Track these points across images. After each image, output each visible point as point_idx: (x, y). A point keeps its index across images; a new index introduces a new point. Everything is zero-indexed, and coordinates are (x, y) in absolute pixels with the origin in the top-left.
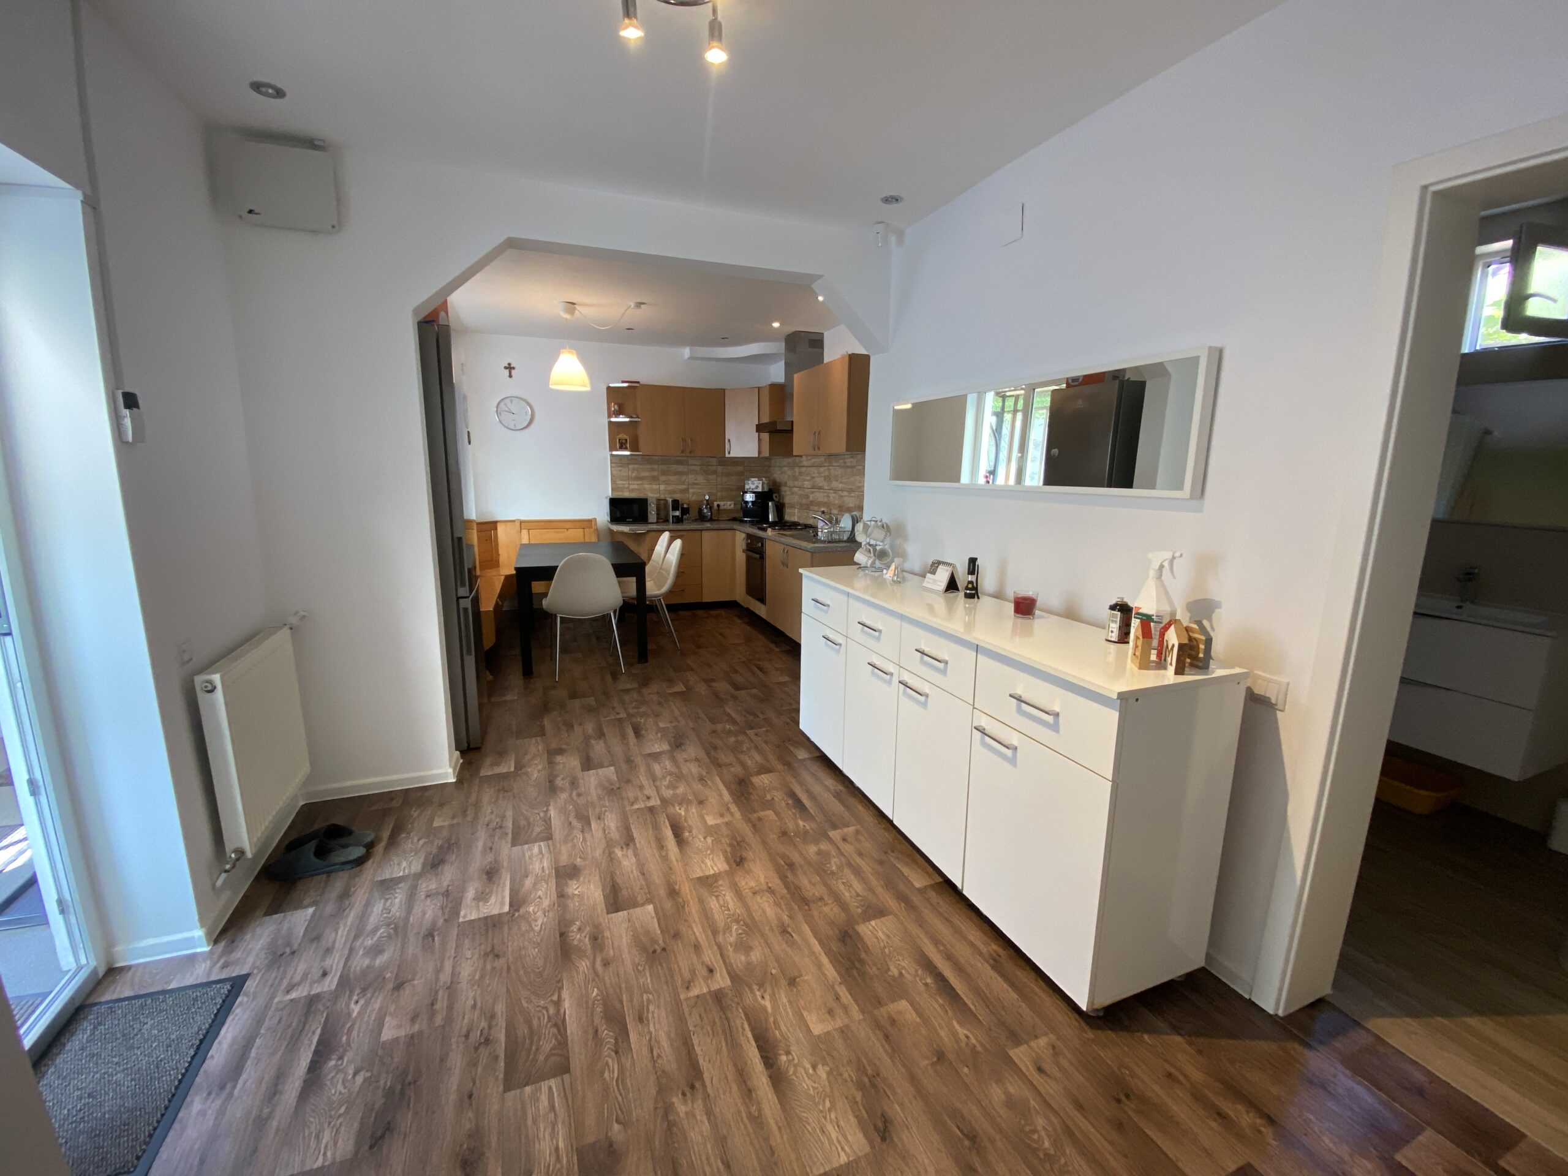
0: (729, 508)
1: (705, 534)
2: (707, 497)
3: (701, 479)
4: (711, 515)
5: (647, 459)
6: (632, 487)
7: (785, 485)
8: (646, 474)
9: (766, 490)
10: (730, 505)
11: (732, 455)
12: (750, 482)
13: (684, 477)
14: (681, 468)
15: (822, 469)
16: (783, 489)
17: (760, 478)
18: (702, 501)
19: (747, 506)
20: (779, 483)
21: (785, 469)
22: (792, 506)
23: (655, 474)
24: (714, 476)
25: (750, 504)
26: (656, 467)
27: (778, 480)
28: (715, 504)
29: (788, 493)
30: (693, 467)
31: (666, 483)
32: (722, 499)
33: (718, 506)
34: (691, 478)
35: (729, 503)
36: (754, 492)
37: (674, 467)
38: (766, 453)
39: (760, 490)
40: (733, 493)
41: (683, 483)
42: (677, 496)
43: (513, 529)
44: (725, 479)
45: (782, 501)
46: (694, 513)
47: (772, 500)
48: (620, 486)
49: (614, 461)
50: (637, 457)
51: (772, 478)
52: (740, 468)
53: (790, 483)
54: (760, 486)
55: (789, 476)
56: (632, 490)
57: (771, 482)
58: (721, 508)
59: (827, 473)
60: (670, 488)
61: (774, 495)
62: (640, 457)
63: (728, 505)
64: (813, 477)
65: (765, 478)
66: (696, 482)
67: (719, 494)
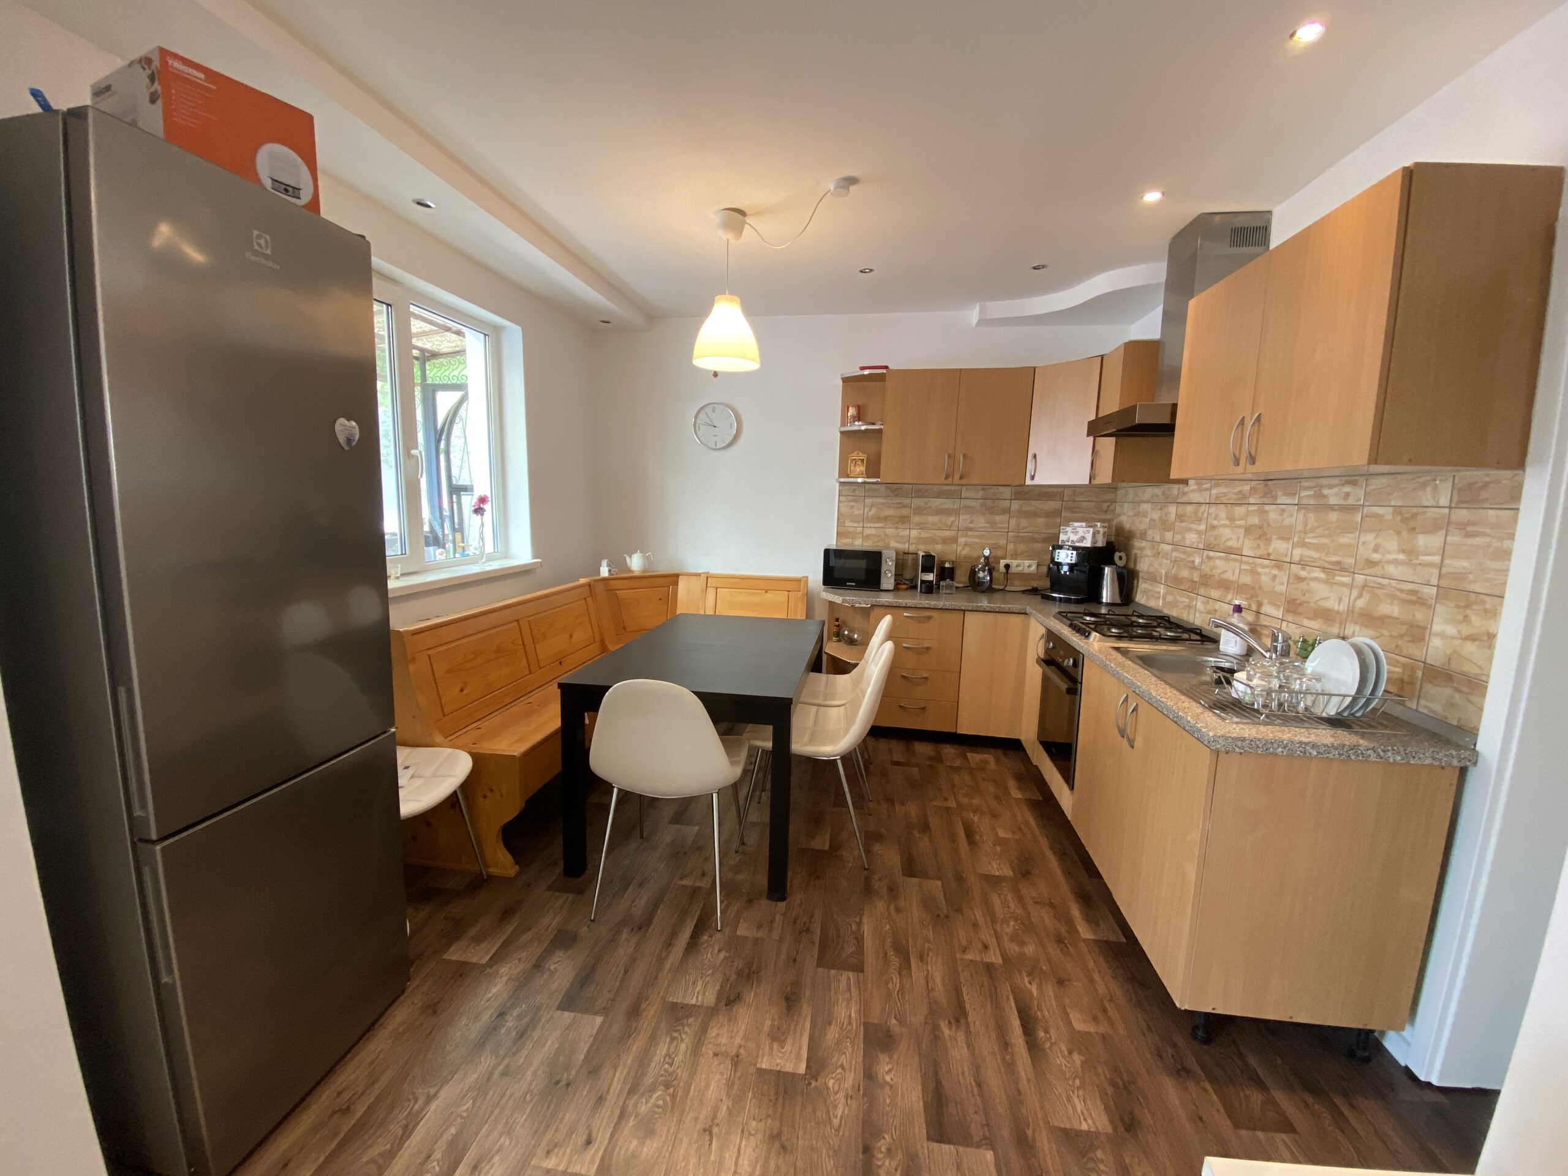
0: (1027, 570)
1: (970, 617)
2: (987, 552)
3: (980, 521)
4: (991, 580)
5: (895, 489)
6: (867, 532)
7: (1143, 536)
8: (891, 512)
9: (1101, 543)
10: (1029, 566)
11: (1039, 480)
12: (1069, 529)
13: (952, 519)
14: (947, 504)
15: (1239, 511)
16: (1137, 543)
17: (1090, 522)
18: (979, 558)
19: (1059, 571)
20: (1130, 532)
21: (1146, 507)
22: (1154, 578)
23: (905, 512)
24: (1005, 517)
25: (1065, 568)
26: (906, 501)
27: (1127, 526)
28: (1003, 563)
29: (1148, 552)
30: (969, 503)
31: (921, 526)
32: (1015, 556)
33: (1007, 566)
34: (964, 519)
35: (1027, 563)
36: (1075, 548)
37: (937, 502)
38: (1105, 476)
39: (1088, 544)
40: (1038, 546)
41: (950, 528)
42: (936, 550)
43: (697, 585)
44: (1023, 522)
45: (1131, 566)
46: (962, 577)
47: (1111, 562)
48: (851, 529)
49: (844, 493)
50: (878, 487)
51: (1115, 522)
52: (1052, 505)
53: (1154, 534)
54: (1089, 537)
55: (1152, 520)
56: (866, 538)
57: (1114, 530)
58: (1013, 570)
59: (1255, 520)
60: (925, 534)
61: (1117, 555)
62: (883, 487)
63: (1026, 566)
64: (1213, 527)
65: (1103, 521)
66: (972, 526)
67: (1011, 547)
